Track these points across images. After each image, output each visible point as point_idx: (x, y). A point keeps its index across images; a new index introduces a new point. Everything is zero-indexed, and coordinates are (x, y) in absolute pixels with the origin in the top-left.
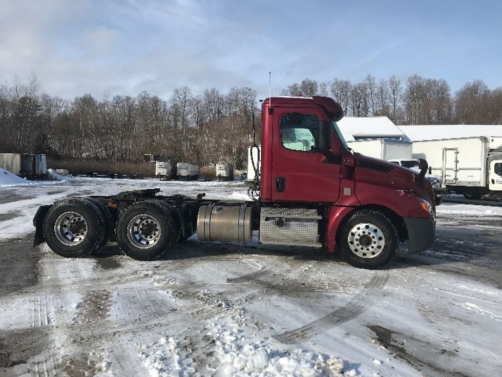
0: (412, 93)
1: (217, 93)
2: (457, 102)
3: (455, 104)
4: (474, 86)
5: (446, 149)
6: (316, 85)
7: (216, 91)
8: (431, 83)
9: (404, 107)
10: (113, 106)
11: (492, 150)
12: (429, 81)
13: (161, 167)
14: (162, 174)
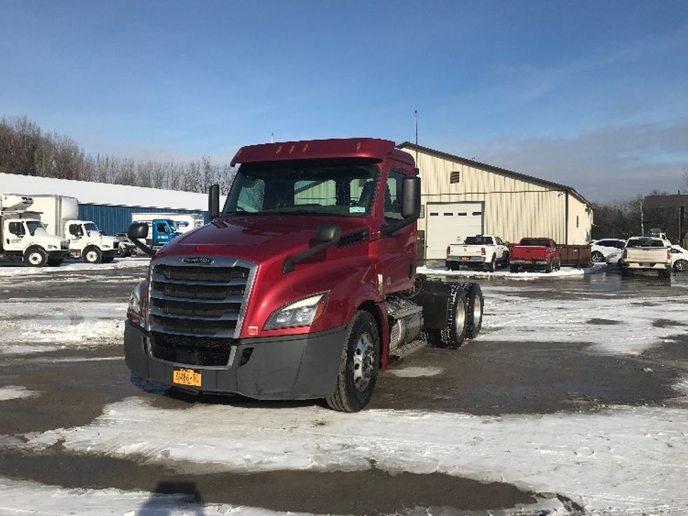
11: (5, 209)
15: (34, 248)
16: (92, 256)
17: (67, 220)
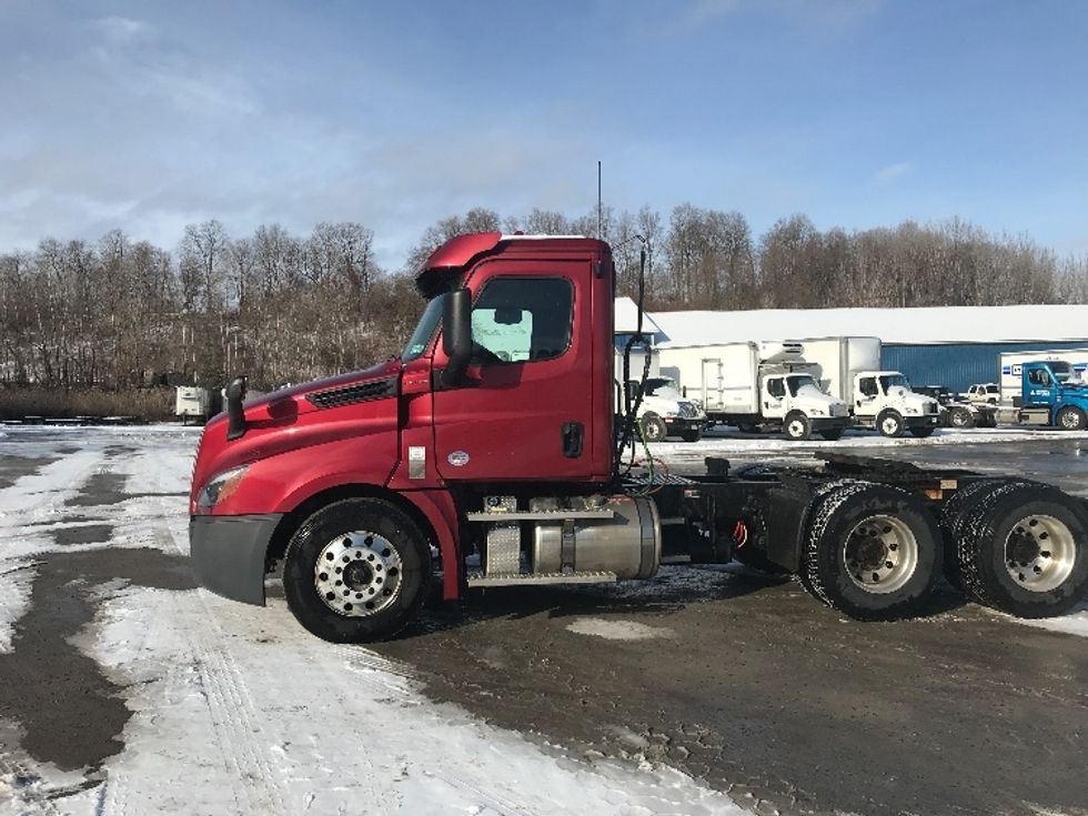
0: (682, 236)
1: (284, 234)
2: (764, 255)
3: (759, 260)
4: (792, 224)
5: (705, 361)
6: (496, 220)
7: (282, 229)
8: (716, 220)
9: (667, 266)
10: (37, 262)
11: (763, 362)
12: (712, 215)
13: (188, 398)
14: (190, 412)
15: (795, 414)
16: (889, 426)
17: (858, 371)
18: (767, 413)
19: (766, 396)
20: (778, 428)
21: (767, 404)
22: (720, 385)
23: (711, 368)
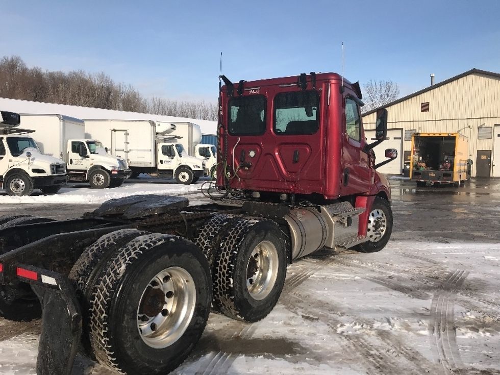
5: (114, 130)
11: (157, 134)
17: (196, 143)
18: (161, 167)
19: (161, 156)
20: (167, 176)
21: (161, 162)
22: (127, 148)
23: (120, 136)
